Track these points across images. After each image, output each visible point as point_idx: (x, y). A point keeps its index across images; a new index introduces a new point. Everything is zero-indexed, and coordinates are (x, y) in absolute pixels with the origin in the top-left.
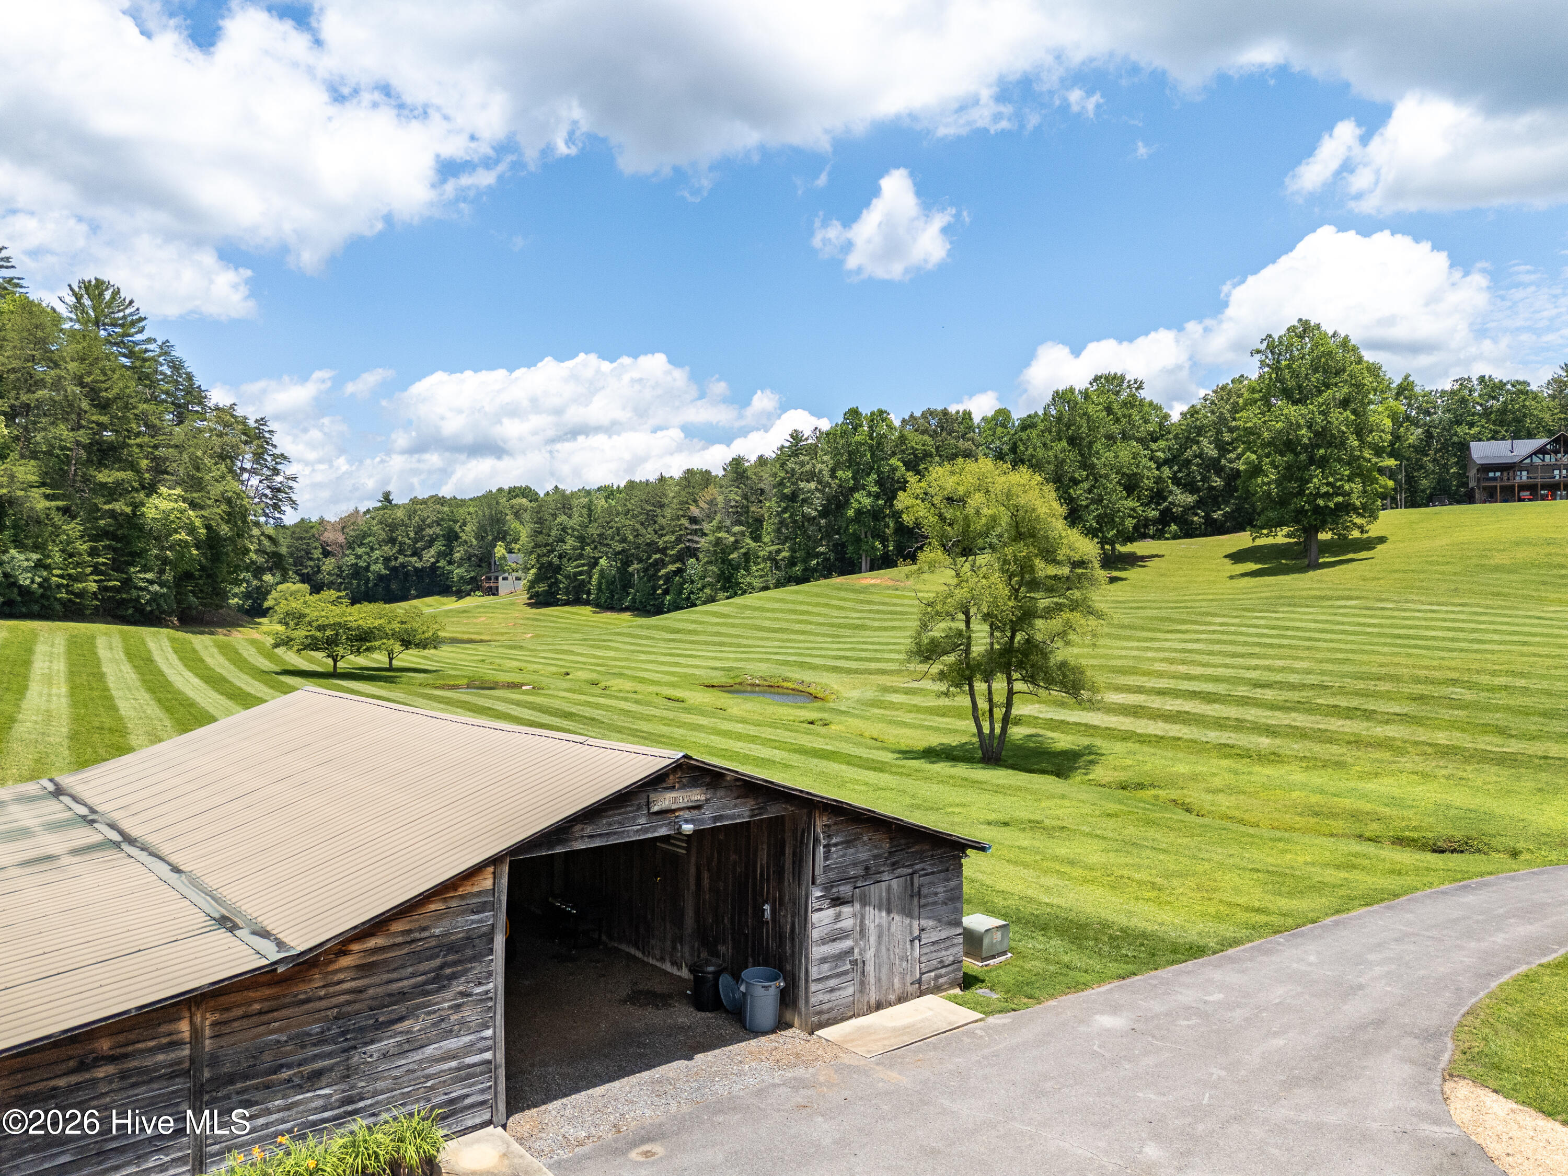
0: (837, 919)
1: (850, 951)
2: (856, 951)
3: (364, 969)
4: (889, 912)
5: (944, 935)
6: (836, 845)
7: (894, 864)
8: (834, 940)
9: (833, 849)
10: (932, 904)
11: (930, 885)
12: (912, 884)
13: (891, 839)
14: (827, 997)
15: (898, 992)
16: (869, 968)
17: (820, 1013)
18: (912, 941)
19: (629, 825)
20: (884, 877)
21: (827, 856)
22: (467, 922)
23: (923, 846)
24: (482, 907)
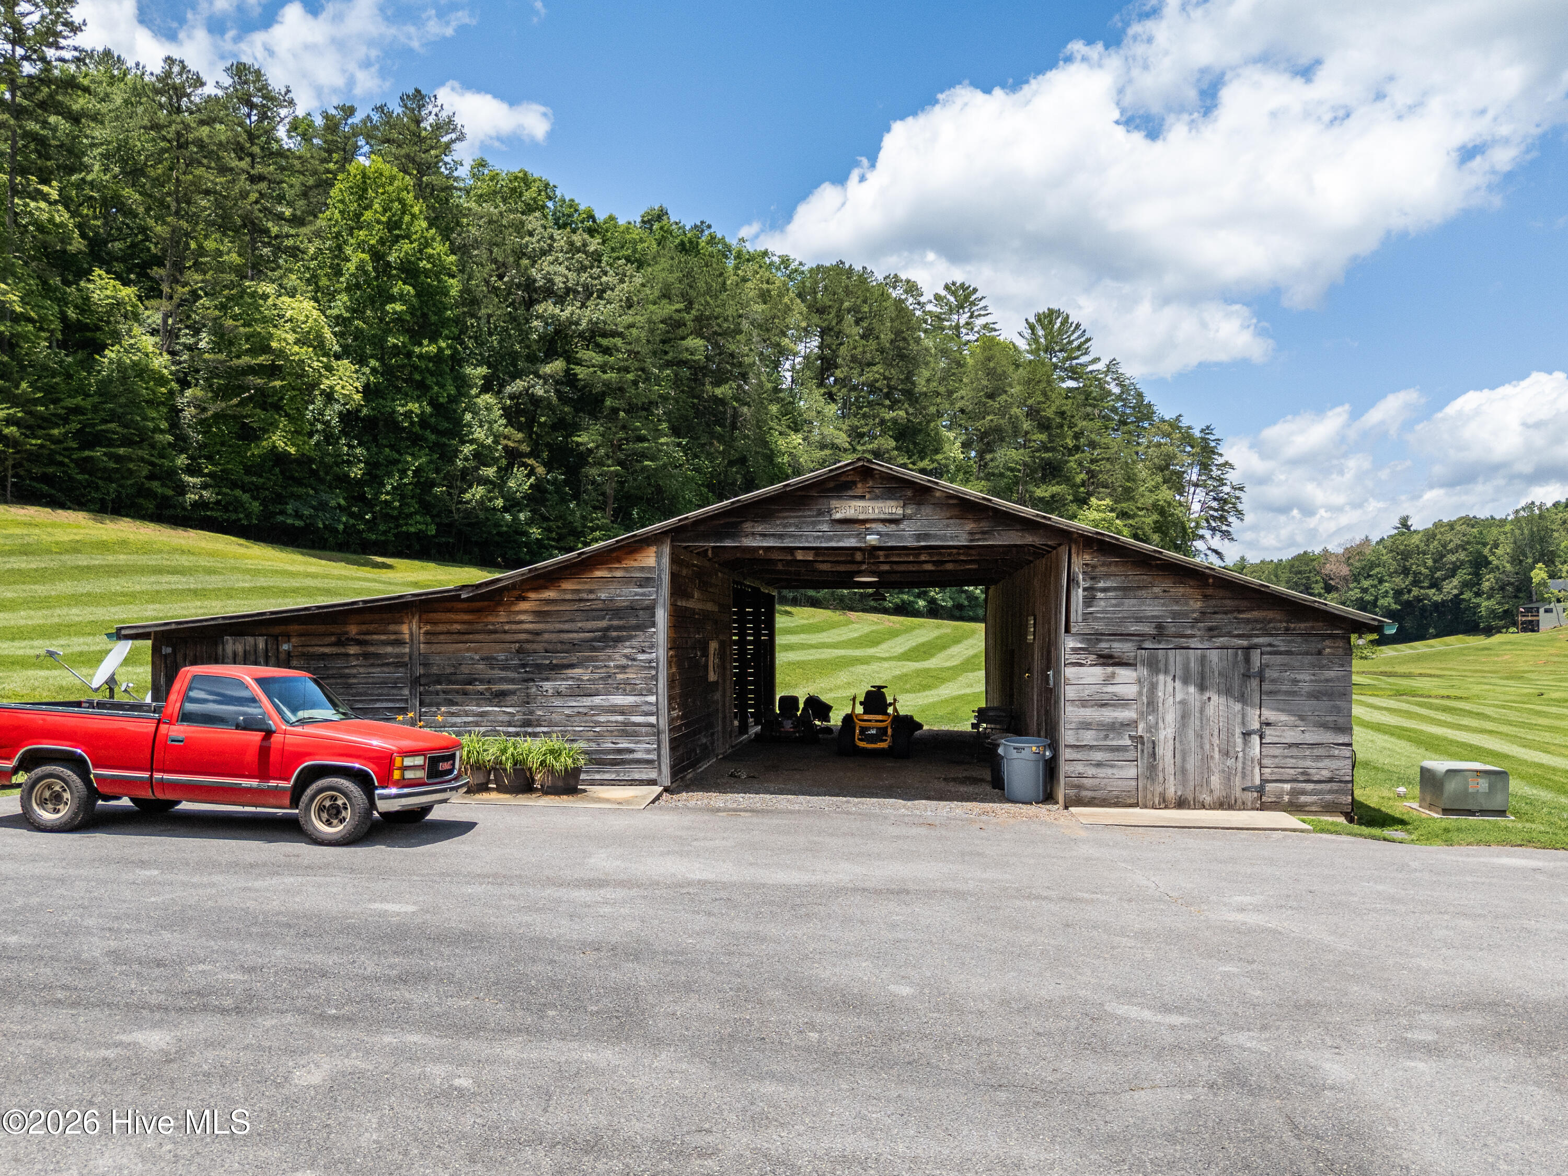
1: (1133, 724)
2: (1141, 726)
3: (540, 615)
4: (1202, 688)
5: (1310, 737)
6: (1104, 590)
7: (1210, 629)
8: (1103, 705)
9: (1100, 595)
10: (1288, 693)
11: (1285, 667)
12: (1247, 660)
13: (1206, 597)
14: (1091, 771)
15: (1217, 794)
16: (1165, 752)
17: (1079, 787)
18: (1246, 735)
19: (807, 530)
20: (1194, 643)
21: (1089, 600)
22: (628, 594)
23: (1270, 615)
24: (645, 582)
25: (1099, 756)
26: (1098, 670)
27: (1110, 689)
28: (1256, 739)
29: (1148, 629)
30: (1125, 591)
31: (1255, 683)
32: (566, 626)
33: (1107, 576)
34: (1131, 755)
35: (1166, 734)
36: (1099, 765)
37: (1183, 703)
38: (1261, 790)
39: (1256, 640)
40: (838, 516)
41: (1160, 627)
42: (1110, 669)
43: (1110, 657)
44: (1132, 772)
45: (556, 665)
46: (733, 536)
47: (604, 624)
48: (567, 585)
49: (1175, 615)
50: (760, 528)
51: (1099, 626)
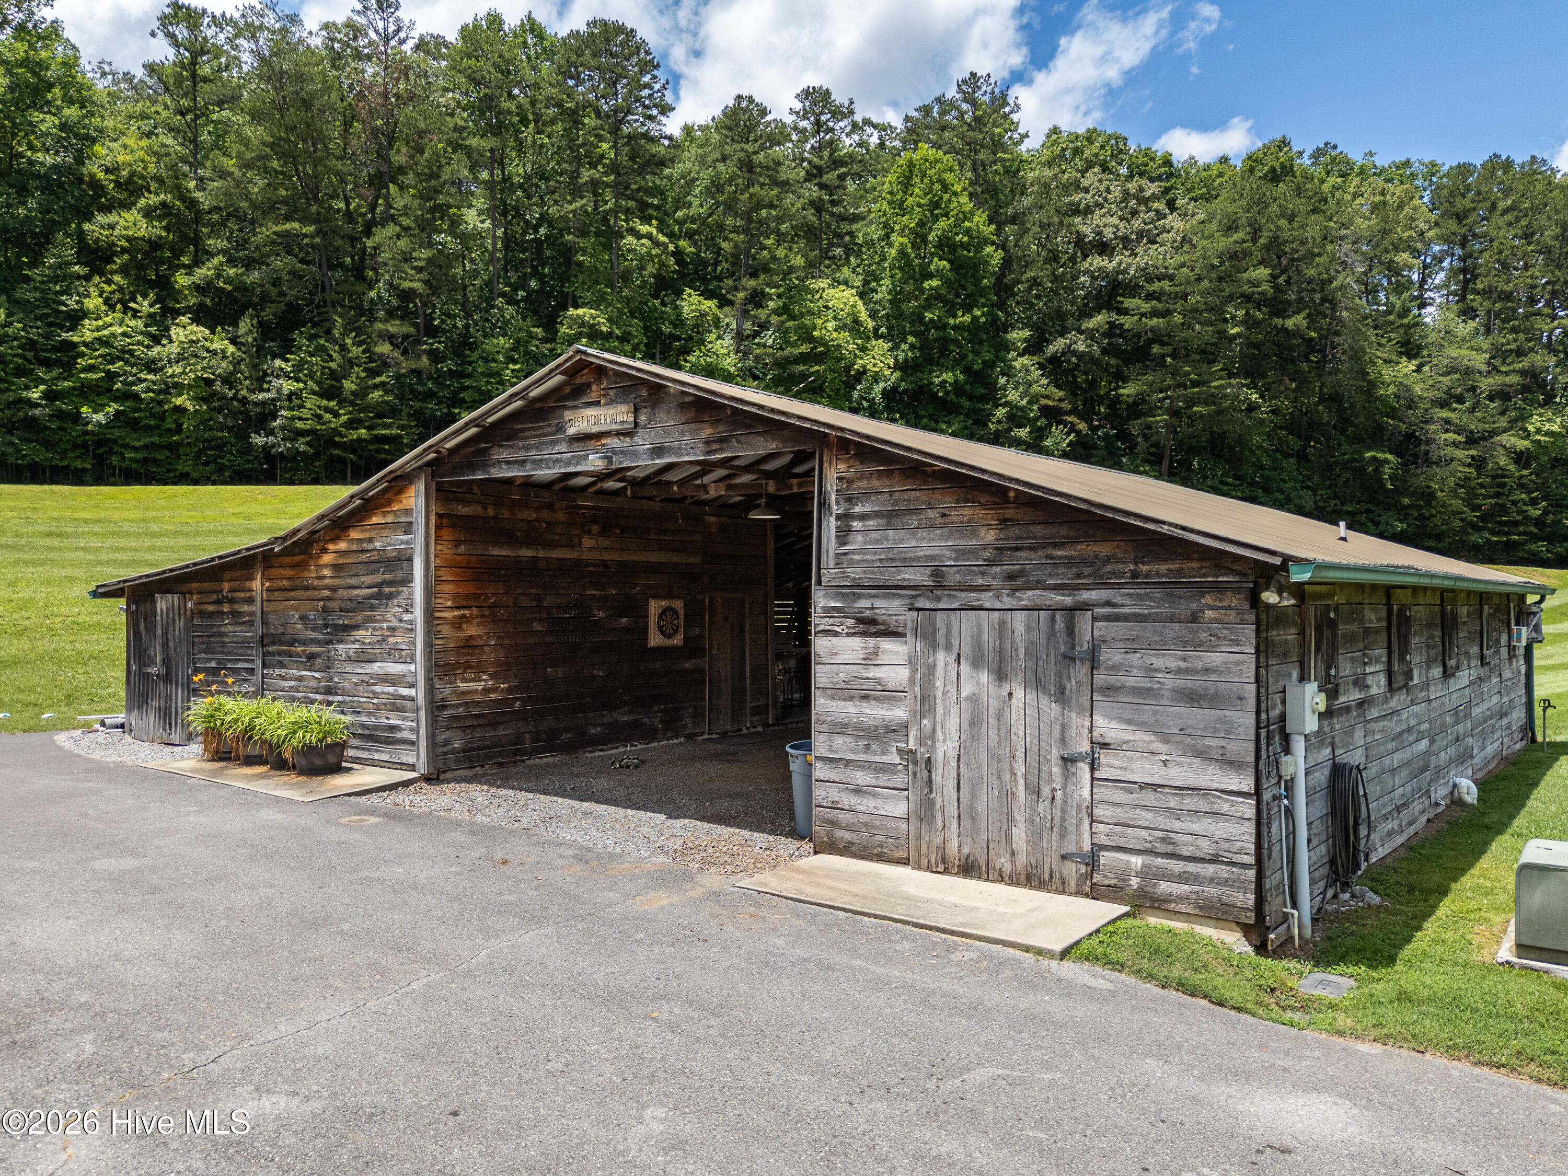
0: (870, 659)
1: (902, 729)
2: (913, 733)
3: (336, 569)
4: (1001, 676)
5: (1178, 775)
6: (863, 517)
7: (1011, 577)
8: (865, 698)
9: (856, 525)
10: (1138, 691)
11: (1133, 645)
12: (1071, 630)
13: (1004, 522)
14: (848, 800)
15: (1022, 859)
16: (944, 778)
17: (833, 823)
18: (1068, 761)
19: (547, 453)
20: (987, 599)
21: (844, 535)
22: (394, 542)
23: (1103, 549)
25: (862, 778)
26: (856, 643)
27: (873, 673)
28: (1083, 769)
29: (918, 576)
30: (890, 517)
31: (1082, 670)
32: (354, 581)
33: (866, 495)
34: (900, 779)
35: (947, 749)
36: (858, 791)
37: (973, 699)
38: (1092, 861)
39: (1086, 595)
41: (937, 573)
42: (872, 641)
43: (873, 622)
44: (901, 809)
45: (347, 626)
46: (484, 466)
47: (378, 578)
48: (354, 534)
49: (961, 553)
50: (503, 455)
51: (855, 573)
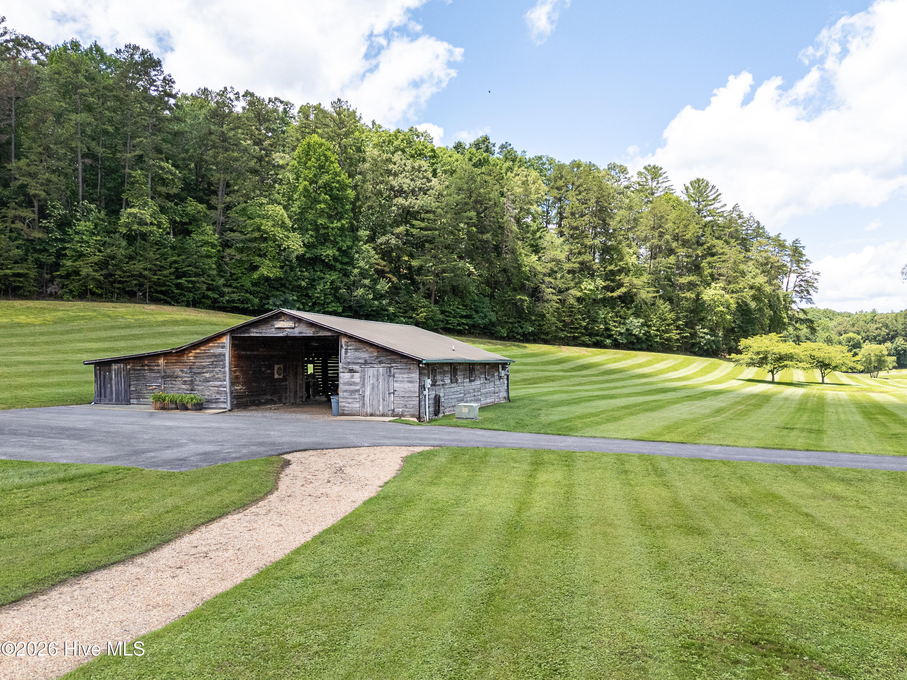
0: (351, 377)
1: (359, 391)
2: (361, 391)
4: (377, 379)
6: (350, 349)
7: (380, 361)
8: (351, 385)
9: (349, 351)
10: (401, 381)
11: (400, 373)
12: (390, 371)
13: (378, 352)
14: (347, 405)
15: (381, 412)
16: (367, 399)
17: (344, 410)
18: (389, 394)
19: (268, 331)
20: (375, 366)
21: (346, 353)
22: (219, 351)
23: (395, 357)
24: (223, 347)
25: (350, 400)
26: (349, 374)
27: (353, 380)
28: (392, 395)
29: (362, 361)
30: (356, 350)
31: (392, 378)
32: (202, 361)
33: (351, 345)
34: (358, 400)
35: (367, 393)
36: (349, 403)
37: (372, 384)
38: (393, 411)
39: (392, 365)
40: (276, 326)
41: (365, 361)
42: (352, 374)
43: (352, 370)
44: (358, 405)
46: (249, 333)
47: (212, 360)
48: (202, 348)
49: (370, 357)
50: (255, 330)
51: (349, 360)
